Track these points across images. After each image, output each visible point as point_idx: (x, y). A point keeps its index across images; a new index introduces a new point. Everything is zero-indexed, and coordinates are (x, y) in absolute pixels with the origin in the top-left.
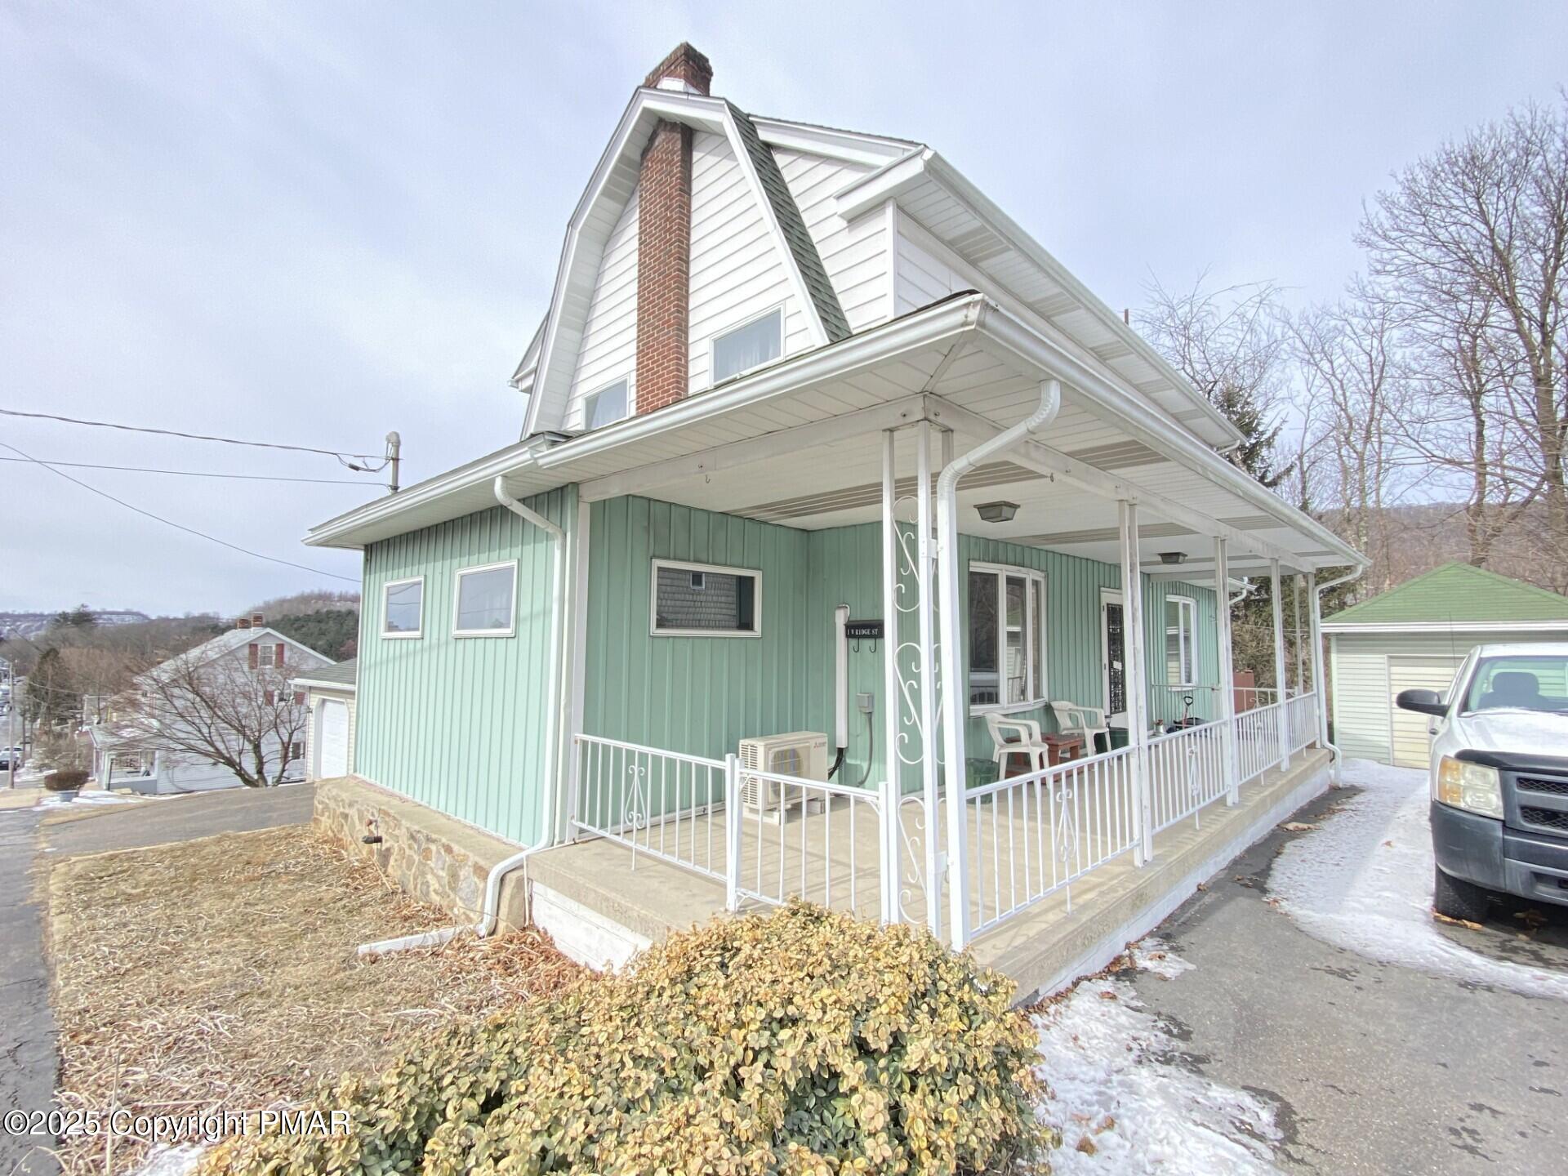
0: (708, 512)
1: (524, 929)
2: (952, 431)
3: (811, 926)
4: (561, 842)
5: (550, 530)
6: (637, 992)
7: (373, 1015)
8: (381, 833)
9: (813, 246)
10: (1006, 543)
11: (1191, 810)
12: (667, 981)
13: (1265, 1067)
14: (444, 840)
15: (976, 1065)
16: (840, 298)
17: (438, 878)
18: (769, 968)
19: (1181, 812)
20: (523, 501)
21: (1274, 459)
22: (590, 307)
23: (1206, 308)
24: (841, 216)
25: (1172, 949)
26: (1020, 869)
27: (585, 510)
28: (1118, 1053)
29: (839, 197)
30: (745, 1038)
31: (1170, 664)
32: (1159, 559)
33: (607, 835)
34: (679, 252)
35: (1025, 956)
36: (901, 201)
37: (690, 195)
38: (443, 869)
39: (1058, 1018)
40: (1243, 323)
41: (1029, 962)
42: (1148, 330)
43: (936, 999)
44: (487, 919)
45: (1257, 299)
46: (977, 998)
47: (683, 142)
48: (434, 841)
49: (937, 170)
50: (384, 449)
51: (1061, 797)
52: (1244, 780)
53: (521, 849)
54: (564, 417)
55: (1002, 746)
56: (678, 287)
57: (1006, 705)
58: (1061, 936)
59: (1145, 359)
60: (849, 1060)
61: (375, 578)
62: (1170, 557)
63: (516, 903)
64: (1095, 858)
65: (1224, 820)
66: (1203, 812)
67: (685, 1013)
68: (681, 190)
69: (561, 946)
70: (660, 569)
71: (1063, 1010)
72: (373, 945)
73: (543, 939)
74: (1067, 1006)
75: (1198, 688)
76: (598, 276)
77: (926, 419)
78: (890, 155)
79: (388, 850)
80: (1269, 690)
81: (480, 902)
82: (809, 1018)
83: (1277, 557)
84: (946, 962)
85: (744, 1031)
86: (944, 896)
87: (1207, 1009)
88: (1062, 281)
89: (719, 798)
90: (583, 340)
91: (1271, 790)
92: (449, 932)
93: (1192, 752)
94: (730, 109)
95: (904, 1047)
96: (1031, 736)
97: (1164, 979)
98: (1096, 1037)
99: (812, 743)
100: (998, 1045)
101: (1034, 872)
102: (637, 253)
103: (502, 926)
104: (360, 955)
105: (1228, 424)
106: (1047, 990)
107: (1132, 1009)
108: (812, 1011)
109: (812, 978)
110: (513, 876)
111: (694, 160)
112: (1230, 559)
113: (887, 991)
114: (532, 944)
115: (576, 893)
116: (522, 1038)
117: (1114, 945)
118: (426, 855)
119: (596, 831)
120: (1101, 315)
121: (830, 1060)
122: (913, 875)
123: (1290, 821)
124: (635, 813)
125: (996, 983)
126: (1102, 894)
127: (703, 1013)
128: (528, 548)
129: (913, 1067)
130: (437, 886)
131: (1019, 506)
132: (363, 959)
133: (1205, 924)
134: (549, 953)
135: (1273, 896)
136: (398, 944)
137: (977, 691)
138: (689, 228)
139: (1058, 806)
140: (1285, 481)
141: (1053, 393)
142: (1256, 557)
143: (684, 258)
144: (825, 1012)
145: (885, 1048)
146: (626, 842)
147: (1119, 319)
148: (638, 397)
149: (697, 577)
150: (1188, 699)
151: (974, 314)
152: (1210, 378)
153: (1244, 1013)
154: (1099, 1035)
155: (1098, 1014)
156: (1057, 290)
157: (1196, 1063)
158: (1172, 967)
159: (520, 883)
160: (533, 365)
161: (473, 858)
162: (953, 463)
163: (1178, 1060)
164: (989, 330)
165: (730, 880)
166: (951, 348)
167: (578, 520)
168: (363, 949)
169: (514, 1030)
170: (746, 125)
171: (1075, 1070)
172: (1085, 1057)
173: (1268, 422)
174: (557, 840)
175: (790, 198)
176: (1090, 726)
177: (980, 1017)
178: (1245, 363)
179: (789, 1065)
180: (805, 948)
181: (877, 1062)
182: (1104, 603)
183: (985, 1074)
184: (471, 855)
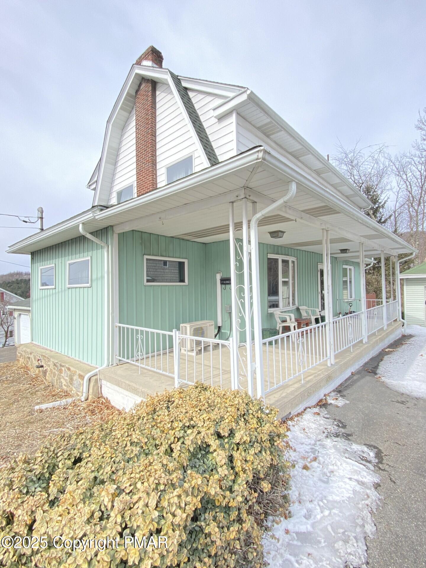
0: (166, 237)
1: (99, 398)
2: (256, 202)
3: (203, 392)
4: (112, 365)
5: (102, 245)
6: (134, 419)
7: (40, 432)
8: (43, 364)
9: (204, 129)
10: (281, 247)
11: (349, 345)
12: (146, 414)
13: (372, 437)
14: (67, 366)
15: (261, 440)
16: (215, 150)
17: (66, 380)
18: (185, 408)
19: (345, 346)
20: (91, 233)
21: (385, 213)
22: (117, 155)
23: (359, 154)
24: (215, 117)
25: (341, 396)
26: (283, 369)
27: (116, 237)
28: (319, 434)
29: (214, 110)
30: (174, 434)
31: (344, 291)
32: (340, 251)
33: (129, 361)
34: (152, 132)
35: (286, 400)
36: (238, 111)
37: (155, 109)
38: (67, 377)
39: (298, 422)
40: (373, 160)
41: (287, 402)
42: (337, 163)
43: (248, 417)
44: (84, 395)
45: (379, 150)
46: (263, 416)
47: (152, 87)
48: (63, 366)
49: (253, 99)
50: (37, 214)
51: (299, 341)
52: (370, 334)
53: (97, 368)
54: (109, 200)
55: (280, 324)
56: (152, 147)
57: (282, 308)
58: (299, 392)
59: (335, 174)
60: (213, 440)
61: (36, 265)
62: (344, 251)
63: (95, 388)
64: (312, 364)
65: (362, 349)
66: (354, 346)
67: (152, 426)
68: (152, 107)
69: (113, 404)
70: (147, 259)
71: (300, 419)
72: (41, 406)
73: (106, 401)
74: (302, 418)
75: (354, 300)
76: (120, 142)
77: (245, 198)
78: (234, 92)
79: (46, 370)
80: (380, 300)
81: (82, 388)
82: (198, 425)
83: (383, 250)
84: (252, 403)
85: (174, 431)
86: (254, 379)
87: (353, 417)
88: (302, 143)
89: (171, 347)
90: (115, 169)
91: (380, 337)
92: (70, 400)
93: (350, 324)
94: (170, 73)
95: (234, 434)
96: (291, 320)
97: (337, 407)
98: (312, 429)
99: (208, 325)
100: (271, 432)
101: (289, 369)
102: (135, 133)
103: (90, 397)
104: (36, 410)
105: (367, 200)
106: (294, 412)
107: (325, 418)
108: (200, 423)
109: (200, 410)
110: (94, 378)
111: (157, 95)
112: (365, 251)
113: (228, 414)
114: (102, 403)
115: (118, 384)
116: (89, 437)
117: (320, 395)
118: (61, 371)
119: (125, 360)
120: (318, 157)
121: (206, 440)
122: (243, 372)
123: (387, 348)
124: (139, 353)
125: (271, 410)
126: (315, 377)
127: (159, 425)
128: (95, 252)
129: (238, 442)
130: (65, 383)
131: (285, 232)
132: (37, 411)
133: (354, 386)
134: (108, 405)
135: (378, 376)
136: (50, 405)
137: (272, 303)
138: (155, 123)
139: (298, 345)
140: (389, 221)
141: (294, 186)
142: (377, 250)
143: (154, 135)
144: (204, 423)
145: (227, 435)
146: (137, 364)
147: (324, 158)
148: (137, 191)
149: (165, 263)
150: (350, 304)
151: (261, 155)
152: (361, 182)
153: (366, 418)
154: (313, 428)
155: (313, 420)
156: (301, 147)
157: (347, 437)
158: (341, 402)
159: (96, 381)
160: (95, 179)
161: (78, 372)
162: (256, 215)
163: (341, 436)
164: (267, 161)
165: (176, 376)
166: (254, 168)
167: (114, 240)
168: (37, 407)
169: (86, 434)
170: (177, 80)
171: (304, 441)
172: (307, 436)
173: (382, 198)
174: (110, 364)
175: (195, 110)
176: (313, 315)
177: (265, 422)
178: (374, 176)
179: (190, 443)
180: (199, 400)
181: (224, 440)
182: (319, 269)
183: (265, 443)
184: (77, 371)
